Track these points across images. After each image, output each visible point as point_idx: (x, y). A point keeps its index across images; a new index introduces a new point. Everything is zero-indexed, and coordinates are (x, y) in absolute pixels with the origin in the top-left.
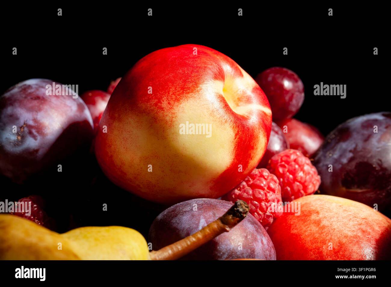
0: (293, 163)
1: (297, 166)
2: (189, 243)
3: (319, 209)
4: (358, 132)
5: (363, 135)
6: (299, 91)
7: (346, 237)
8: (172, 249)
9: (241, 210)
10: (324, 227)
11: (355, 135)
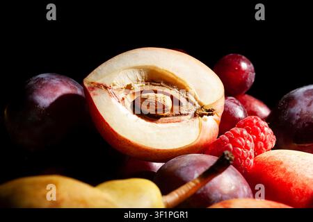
0: (255, 126)
1: (259, 128)
2: (190, 188)
3: (282, 160)
4: (301, 100)
5: (306, 101)
6: (251, 71)
7: (308, 179)
8: (177, 193)
9: (228, 158)
10: (289, 173)
11: (299, 102)
